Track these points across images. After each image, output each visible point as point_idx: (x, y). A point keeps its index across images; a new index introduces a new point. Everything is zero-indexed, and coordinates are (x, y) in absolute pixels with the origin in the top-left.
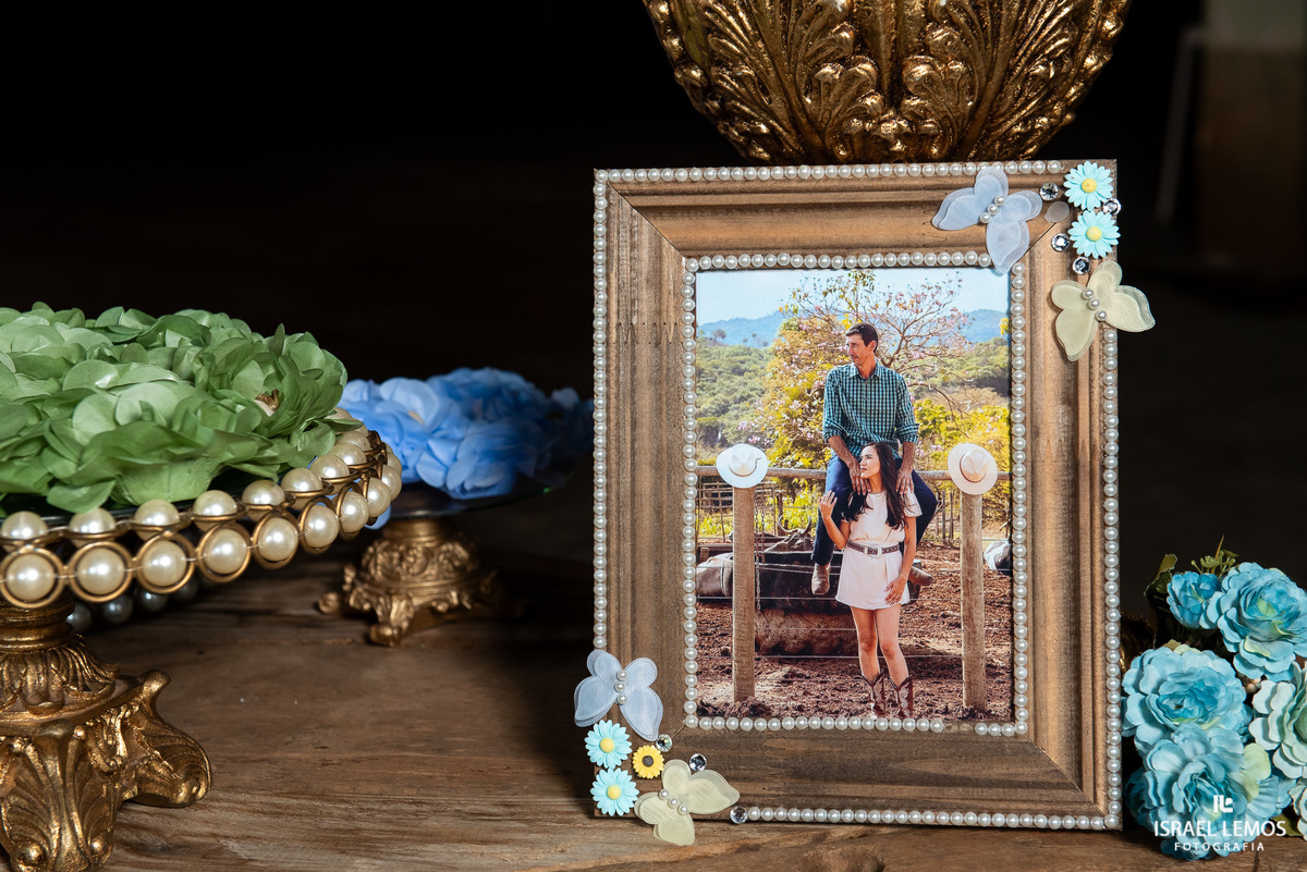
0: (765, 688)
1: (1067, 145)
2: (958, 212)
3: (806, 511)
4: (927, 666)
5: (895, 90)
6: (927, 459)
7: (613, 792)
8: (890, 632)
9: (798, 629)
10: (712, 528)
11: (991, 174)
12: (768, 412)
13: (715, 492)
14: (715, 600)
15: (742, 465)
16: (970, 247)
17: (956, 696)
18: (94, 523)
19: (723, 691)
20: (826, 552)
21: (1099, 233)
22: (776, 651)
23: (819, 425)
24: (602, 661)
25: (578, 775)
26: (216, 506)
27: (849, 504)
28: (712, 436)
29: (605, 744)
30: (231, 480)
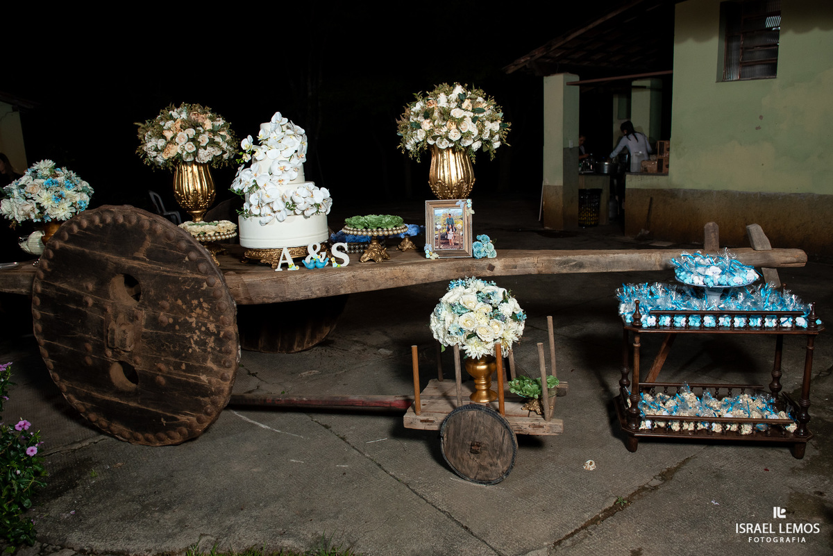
0: (441, 247)
1: (467, 198)
2: (457, 204)
3: (445, 231)
4: (456, 244)
5: (452, 193)
6: (455, 226)
7: (428, 256)
8: (452, 241)
9: (444, 241)
10: (436, 233)
11: (460, 200)
12: (441, 222)
13: (436, 229)
14: (437, 239)
15: (439, 227)
16: (459, 206)
17: (458, 247)
18: (385, 229)
19: (438, 247)
20: (447, 234)
21: (470, 205)
22: (442, 243)
23: (446, 223)
24: (426, 244)
25: (424, 255)
26: (394, 229)
27: (449, 230)
28: (436, 224)
29: (427, 252)
30: (395, 227)
